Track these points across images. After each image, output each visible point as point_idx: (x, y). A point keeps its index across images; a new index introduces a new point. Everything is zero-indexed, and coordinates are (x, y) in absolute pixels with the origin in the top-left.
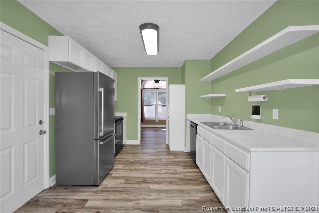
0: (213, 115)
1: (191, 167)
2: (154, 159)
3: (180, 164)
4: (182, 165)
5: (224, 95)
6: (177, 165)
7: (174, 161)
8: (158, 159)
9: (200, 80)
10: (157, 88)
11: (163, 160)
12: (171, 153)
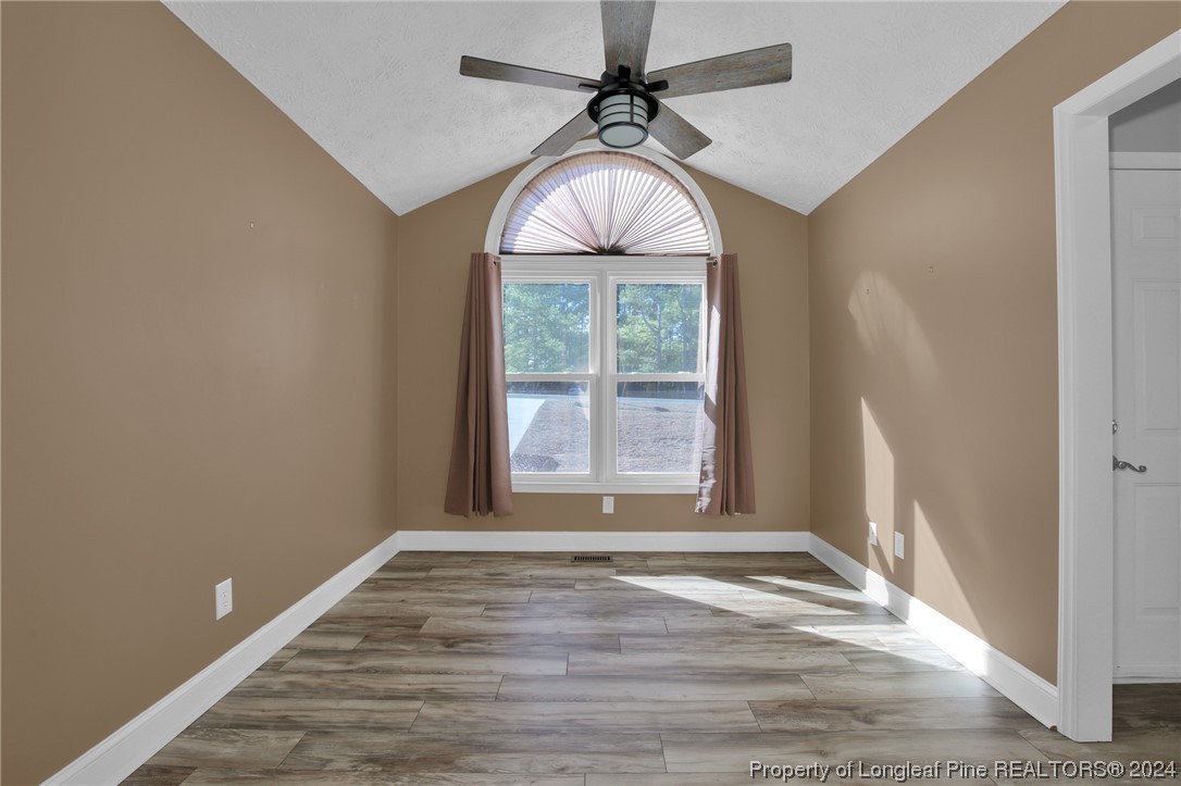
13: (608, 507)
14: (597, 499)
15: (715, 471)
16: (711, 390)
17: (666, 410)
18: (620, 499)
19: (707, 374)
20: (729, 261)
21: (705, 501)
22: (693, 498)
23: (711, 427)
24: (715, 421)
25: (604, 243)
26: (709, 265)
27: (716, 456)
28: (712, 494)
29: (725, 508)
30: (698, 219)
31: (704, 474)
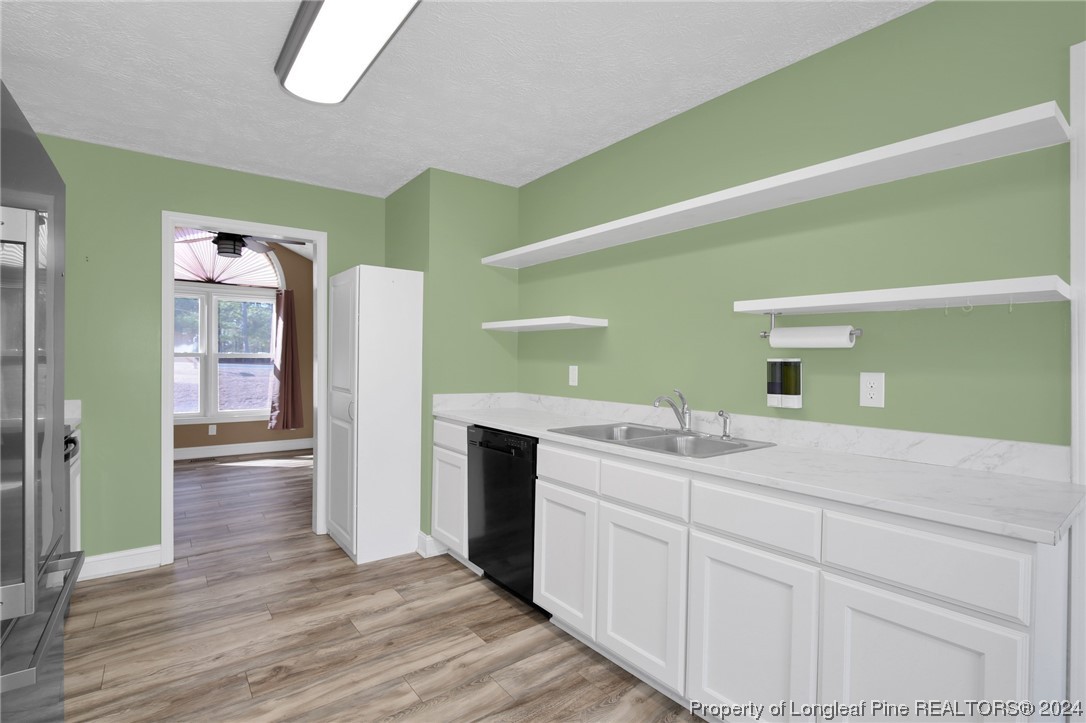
0: (536, 396)
1: (506, 625)
2: (311, 634)
3: (454, 620)
4: (471, 628)
5: (603, 323)
6: (446, 632)
7: (415, 615)
8: (332, 628)
9: (485, 261)
10: (210, 281)
11: (361, 625)
12: (371, 574)
13: (213, 431)
14: (206, 427)
15: (279, 406)
16: (278, 363)
17: (252, 375)
18: (220, 426)
19: (276, 354)
20: (289, 294)
21: (274, 422)
22: (266, 422)
23: (277, 382)
24: (280, 378)
25: (210, 275)
26: (278, 295)
27: (280, 398)
28: (278, 418)
29: (286, 426)
30: (271, 267)
31: (273, 409)
